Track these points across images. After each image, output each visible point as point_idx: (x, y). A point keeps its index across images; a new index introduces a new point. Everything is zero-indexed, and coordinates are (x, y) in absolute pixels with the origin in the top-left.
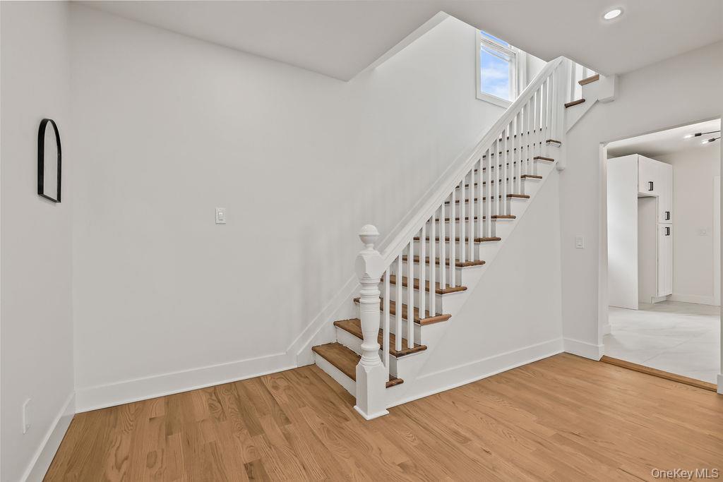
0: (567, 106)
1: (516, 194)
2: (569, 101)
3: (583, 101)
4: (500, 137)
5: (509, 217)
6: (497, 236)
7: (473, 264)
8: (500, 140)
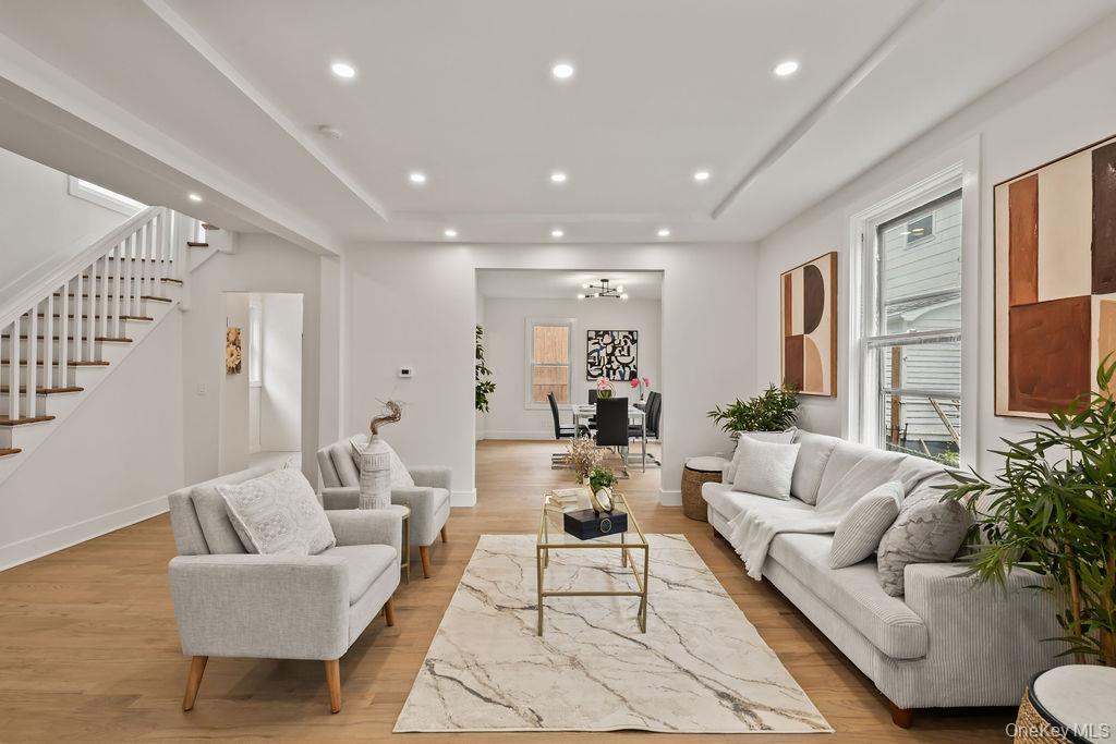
0: (190, 245)
1: (112, 337)
2: (192, 241)
3: (206, 245)
4: (111, 254)
5: (99, 363)
6: (78, 385)
7: (32, 421)
8: (111, 259)
